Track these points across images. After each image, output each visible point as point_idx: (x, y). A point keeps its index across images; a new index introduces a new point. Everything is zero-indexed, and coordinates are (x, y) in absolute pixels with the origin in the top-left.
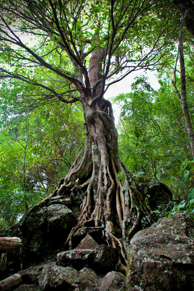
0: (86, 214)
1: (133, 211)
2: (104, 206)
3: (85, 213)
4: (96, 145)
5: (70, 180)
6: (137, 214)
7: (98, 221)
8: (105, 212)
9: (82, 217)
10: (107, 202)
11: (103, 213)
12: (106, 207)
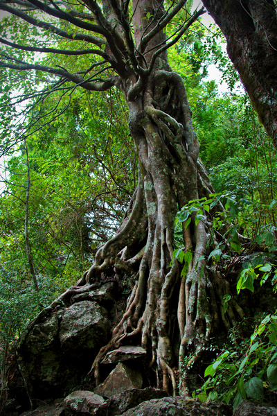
0: (129, 320)
1: (197, 325)
2: (157, 310)
3: (126, 318)
4: (150, 182)
5: (105, 256)
6: (204, 331)
7: (146, 334)
8: (157, 320)
9: (121, 326)
10: (162, 303)
11: (155, 321)
12: (159, 311)
